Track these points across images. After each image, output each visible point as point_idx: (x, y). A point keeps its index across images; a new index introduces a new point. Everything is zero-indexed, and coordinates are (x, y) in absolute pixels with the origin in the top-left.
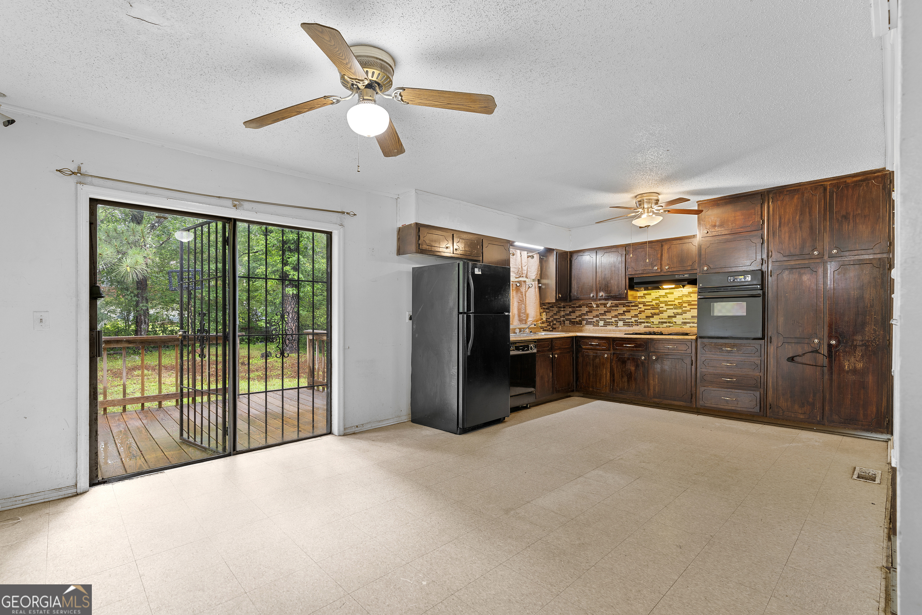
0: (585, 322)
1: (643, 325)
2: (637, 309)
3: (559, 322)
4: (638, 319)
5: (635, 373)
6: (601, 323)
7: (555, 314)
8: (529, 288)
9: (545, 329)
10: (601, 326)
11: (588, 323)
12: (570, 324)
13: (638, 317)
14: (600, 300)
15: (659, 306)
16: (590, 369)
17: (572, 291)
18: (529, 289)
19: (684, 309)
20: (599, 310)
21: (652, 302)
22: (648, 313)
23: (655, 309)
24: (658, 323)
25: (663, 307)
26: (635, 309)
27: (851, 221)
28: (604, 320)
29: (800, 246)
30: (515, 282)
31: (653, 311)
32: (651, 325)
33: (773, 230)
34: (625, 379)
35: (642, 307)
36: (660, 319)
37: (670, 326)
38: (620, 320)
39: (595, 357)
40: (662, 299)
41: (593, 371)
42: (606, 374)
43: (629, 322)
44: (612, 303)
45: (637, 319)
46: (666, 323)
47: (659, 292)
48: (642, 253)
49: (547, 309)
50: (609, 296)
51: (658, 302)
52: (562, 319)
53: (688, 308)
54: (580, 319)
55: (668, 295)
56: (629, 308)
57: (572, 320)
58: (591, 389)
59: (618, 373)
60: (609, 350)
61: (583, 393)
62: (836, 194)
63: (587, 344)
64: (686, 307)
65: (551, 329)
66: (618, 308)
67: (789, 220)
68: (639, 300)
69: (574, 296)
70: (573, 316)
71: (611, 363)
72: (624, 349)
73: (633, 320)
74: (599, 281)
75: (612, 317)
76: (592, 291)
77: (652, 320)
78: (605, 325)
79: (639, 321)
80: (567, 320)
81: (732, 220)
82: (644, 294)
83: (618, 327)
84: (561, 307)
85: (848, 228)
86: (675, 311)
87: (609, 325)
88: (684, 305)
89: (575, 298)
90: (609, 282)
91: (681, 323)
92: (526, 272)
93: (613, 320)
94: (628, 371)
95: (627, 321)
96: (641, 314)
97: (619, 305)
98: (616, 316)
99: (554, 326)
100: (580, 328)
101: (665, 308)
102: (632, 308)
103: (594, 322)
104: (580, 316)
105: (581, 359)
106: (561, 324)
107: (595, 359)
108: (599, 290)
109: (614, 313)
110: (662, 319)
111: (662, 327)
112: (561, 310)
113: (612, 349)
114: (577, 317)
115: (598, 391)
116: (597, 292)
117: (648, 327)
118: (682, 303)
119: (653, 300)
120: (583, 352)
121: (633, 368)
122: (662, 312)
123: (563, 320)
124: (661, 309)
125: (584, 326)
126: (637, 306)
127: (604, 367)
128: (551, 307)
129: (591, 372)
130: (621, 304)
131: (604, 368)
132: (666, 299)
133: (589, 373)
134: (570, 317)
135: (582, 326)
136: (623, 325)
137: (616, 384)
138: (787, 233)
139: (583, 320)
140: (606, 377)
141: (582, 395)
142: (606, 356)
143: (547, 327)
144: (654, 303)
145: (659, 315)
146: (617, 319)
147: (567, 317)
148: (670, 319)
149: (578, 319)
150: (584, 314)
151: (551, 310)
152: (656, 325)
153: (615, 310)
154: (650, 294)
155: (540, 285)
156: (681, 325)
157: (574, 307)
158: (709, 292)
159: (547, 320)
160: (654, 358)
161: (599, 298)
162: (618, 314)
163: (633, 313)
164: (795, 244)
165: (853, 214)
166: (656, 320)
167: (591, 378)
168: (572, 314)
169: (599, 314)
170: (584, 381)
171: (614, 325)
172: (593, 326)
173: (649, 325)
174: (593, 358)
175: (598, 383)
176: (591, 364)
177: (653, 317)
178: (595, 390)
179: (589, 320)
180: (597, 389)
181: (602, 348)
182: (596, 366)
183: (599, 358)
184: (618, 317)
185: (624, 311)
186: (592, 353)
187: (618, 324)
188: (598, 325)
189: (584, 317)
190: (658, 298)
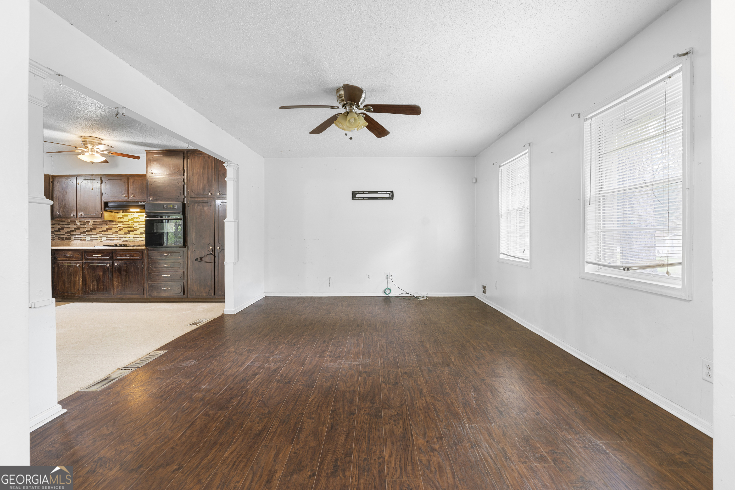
0: (73, 237)
1: (122, 239)
2: (117, 227)
4: (118, 235)
5: (103, 277)
6: (88, 238)
10: (88, 241)
12: (59, 239)
13: (118, 233)
15: (134, 225)
16: (65, 277)
17: (54, 210)
20: (85, 227)
21: (128, 222)
22: (126, 230)
25: (136, 226)
26: (116, 227)
28: (90, 235)
29: (203, 189)
31: (129, 229)
33: (189, 177)
34: (95, 283)
35: (121, 225)
36: (134, 235)
37: (141, 240)
38: (104, 236)
39: (69, 267)
40: (135, 220)
41: (68, 279)
42: (79, 280)
43: (111, 237)
45: (117, 235)
46: (138, 238)
47: (133, 214)
50: (88, 216)
51: (133, 222)
54: (69, 235)
57: (61, 236)
58: (66, 294)
59: (89, 278)
60: (82, 260)
61: (62, 299)
63: (62, 256)
66: (102, 226)
67: (197, 172)
68: (118, 220)
69: (56, 215)
70: (62, 232)
71: (83, 270)
72: (94, 258)
73: (114, 235)
74: (79, 203)
75: (97, 233)
76: (72, 211)
77: (128, 236)
78: (91, 240)
79: (119, 236)
80: (56, 235)
82: (122, 216)
83: (102, 241)
87: (95, 240)
89: (57, 216)
90: (87, 204)
93: (98, 236)
94: (97, 276)
95: (109, 236)
96: (120, 231)
98: (100, 233)
101: (137, 227)
102: (113, 226)
103: (81, 237)
104: (68, 232)
105: (56, 269)
107: (70, 268)
108: (79, 210)
109: (98, 230)
113: (83, 259)
114: (66, 233)
115: (73, 295)
116: (77, 212)
117: (126, 241)
119: (129, 220)
120: (58, 263)
121: (101, 274)
122: (135, 230)
124: (135, 227)
125: (72, 241)
126: (118, 225)
127: (77, 275)
129: (66, 280)
131: (77, 276)
132: (138, 220)
133: (64, 280)
134: (59, 233)
135: (70, 241)
136: (107, 240)
137: (87, 288)
138: (196, 180)
139: (72, 235)
140: (79, 282)
141: (61, 300)
142: (78, 265)
144: (130, 222)
145: (134, 232)
146: (101, 235)
147: (56, 233)
149: (66, 235)
150: (73, 231)
152: (132, 239)
154: (127, 216)
157: (63, 225)
160: (116, 265)
161: (79, 217)
162: (102, 230)
163: (114, 230)
164: (200, 187)
166: (131, 235)
167: (66, 284)
168: (61, 230)
169: (86, 230)
170: (60, 288)
171: (99, 239)
172: (80, 240)
173: (126, 239)
174: (67, 267)
175: (72, 288)
176: (66, 272)
177: (129, 233)
178: (70, 295)
179: (77, 236)
180: (72, 294)
181: (75, 259)
182: (70, 274)
183: (73, 267)
184: (102, 233)
185: (107, 229)
186: (67, 263)
187: (102, 239)
188: (85, 240)
189: (72, 233)
190: (133, 219)
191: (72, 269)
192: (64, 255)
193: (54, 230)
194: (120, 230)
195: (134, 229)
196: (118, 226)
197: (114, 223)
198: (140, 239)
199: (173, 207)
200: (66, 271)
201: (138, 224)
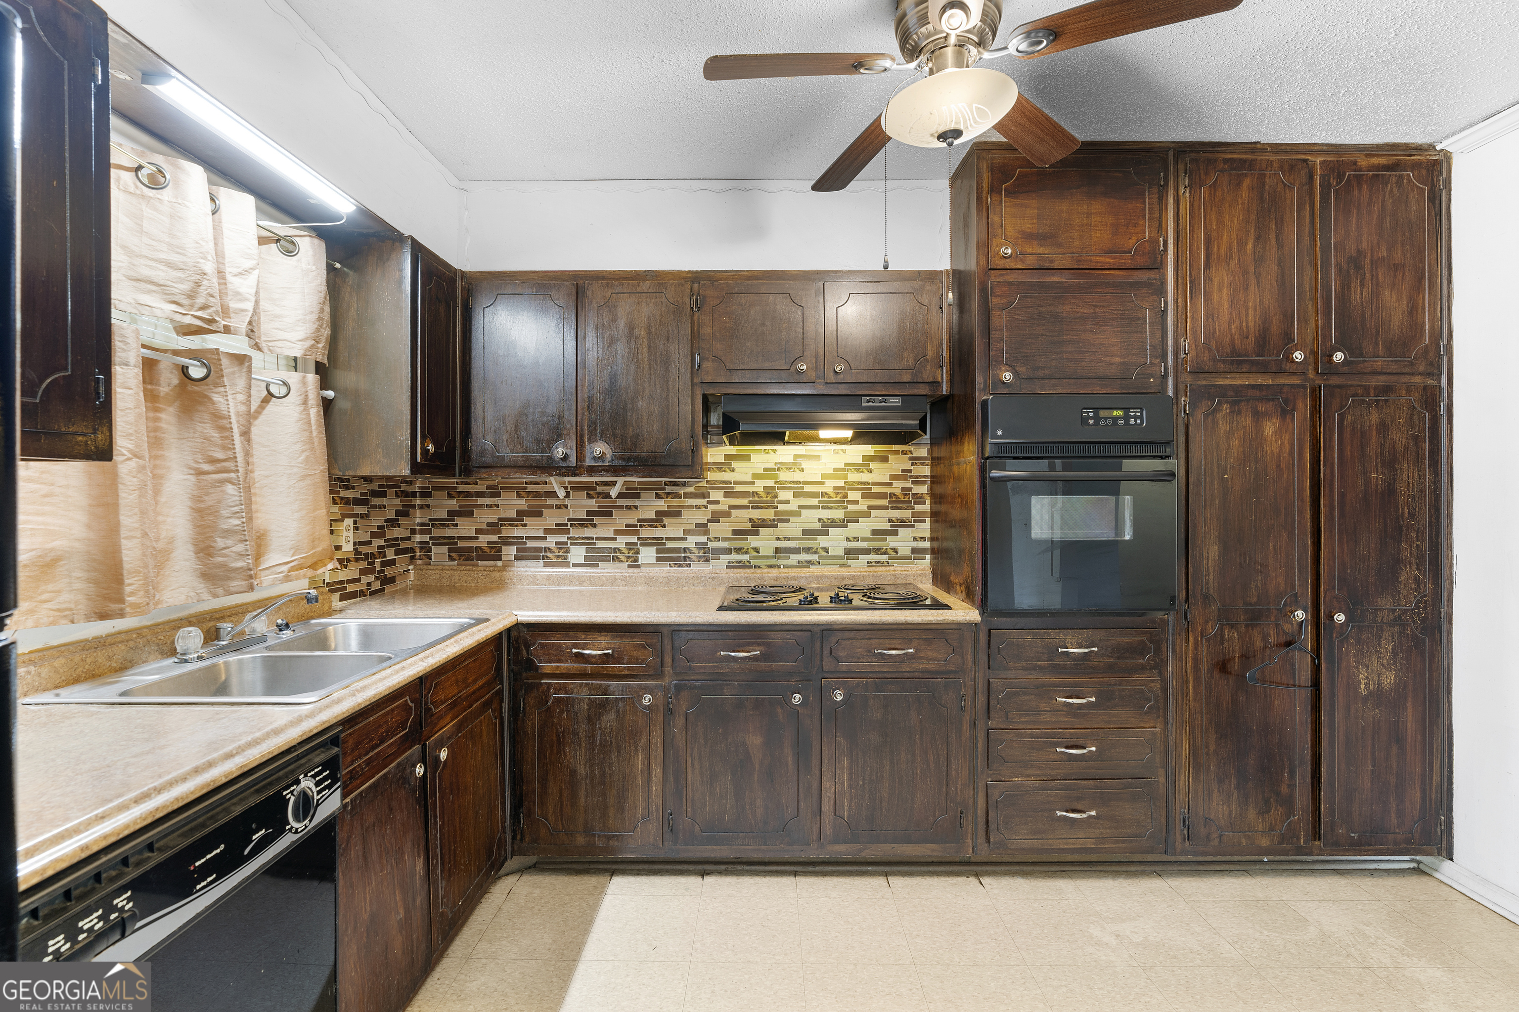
0: (512, 551)
1: (725, 558)
2: (706, 507)
3: (404, 551)
4: (709, 539)
5: (765, 755)
6: (578, 554)
7: (392, 523)
8: (265, 401)
9: (351, 588)
10: (575, 565)
11: (525, 554)
12: (451, 558)
13: (706, 532)
14: (592, 470)
15: (776, 496)
16: (577, 758)
17: (474, 430)
18: (267, 406)
19: (851, 507)
20: (566, 506)
21: (752, 483)
22: (742, 518)
23: (762, 508)
24: (771, 552)
25: (787, 502)
26: (697, 507)
27: (1368, 276)
28: (588, 542)
29: (1257, 333)
30: (176, 353)
31: (756, 514)
32: (751, 558)
33: (1190, 274)
34: (727, 784)
35: (721, 499)
36: (778, 539)
37: (809, 562)
38: (646, 542)
39: (600, 707)
40: (784, 476)
41: (592, 766)
42: (647, 772)
43: (678, 550)
44: (625, 483)
45: (703, 539)
46: (797, 551)
48: (752, 312)
49: (358, 502)
50: (629, 459)
51: (771, 483)
52: (418, 538)
53: (863, 506)
54: (494, 538)
55: (805, 464)
56: (675, 502)
57: (461, 544)
58: (581, 840)
59: (693, 762)
60: (658, 674)
62: (1336, 192)
63: (560, 655)
64: (857, 502)
65: (377, 586)
66: (637, 502)
67: (1230, 248)
68: (713, 476)
69: (483, 452)
70: (464, 528)
71: (665, 724)
72: (721, 668)
73: (691, 542)
74: (590, 398)
75: (617, 532)
76: (558, 434)
77: (753, 544)
78: (590, 562)
79: (711, 545)
80: (438, 541)
81: (1083, 225)
83: (638, 566)
84: (414, 495)
85: (1362, 294)
86: (825, 514)
87: (605, 559)
88: (853, 495)
89: (488, 459)
90: (630, 406)
91: (841, 552)
92: (249, 306)
93: (621, 542)
94: (734, 750)
95: (670, 545)
96: (718, 521)
97: (642, 489)
98: (630, 529)
99: (389, 572)
100: (497, 575)
101: (793, 506)
102: (690, 502)
103: (547, 549)
104: (493, 528)
105: (534, 721)
106: (413, 558)
107: (601, 715)
108: (590, 433)
109: (622, 520)
110: (787, 539)
111: (786, 567)
112: (414, 506)
113: (668, 670)
114: (479, 531)
115: (612, 843)
116: (582, 442)
117: (741, 565)
118: (843, 488)
119: (756, 476)
120: (544, 688)
121: (756, 740)
122: (783, 518)
123: (421, 543)
124: (781, 507)
125: (505, 567)
126: (704, 495)
127: (636, 746)
128: (374, 494)
129: (582, 770)
130: (647, 488)
131: (636, 750)
132: (797, 476)
133: (573, 773)
134: (449, 532)
135: (499, 563)
136: (658, 559)
137: (684, 808)
138: (1225, 290)
139: (507, 540)
140: (647, 783)
142: (647, 699)
143: (358, 580)
144: (759, 486)
145: (776, 526)
146: (634, 539)
147: (437, 532)
148: (809, 539)
149: (483, 540)
150: (509, 522)
151: (374, 507)
152: (767, 557)
153: (629, 508)
154: (747, 458)
155: (330, 394)
156: (841, 558)
157: (468, 495)
158: (1015, 458)
159: (360, 549)
160: (839, 698)
161: (589, 462)
162: (639, 520)
163: (691, 518)
164: (1244, 324)
165: (1372, 256)
166: (765, 542)
167: (582, 794)
168: (458, 520)
169: (569, 520)
170: (551, 810)
171: (623, 558)
172: (540, 563)
173: (745, 558)
174: (589, 709)
175: (612, 812)
176: (582, 735)
177: (757, 533)
178: (599, 843)
179: (530, 544)
180: (609, 838)
181: (629, 669)
182: (603, 744)
183: (618, 711)
184: (637, 533)
185: (658, 513)
186: (586, 690)
187: (640, 556)
188: (563, 561)
189: (507, 532)
190: (774, 469)
191: (612, 716)
192: (574, 651)
193: (430, 520)
194: (715, 518)
195: (776, 514)
196: (709, 502)
197: (691, 489)
198: (804, 557)
199: (1127, 418)
200: (583, 728)
201: (796, 495)
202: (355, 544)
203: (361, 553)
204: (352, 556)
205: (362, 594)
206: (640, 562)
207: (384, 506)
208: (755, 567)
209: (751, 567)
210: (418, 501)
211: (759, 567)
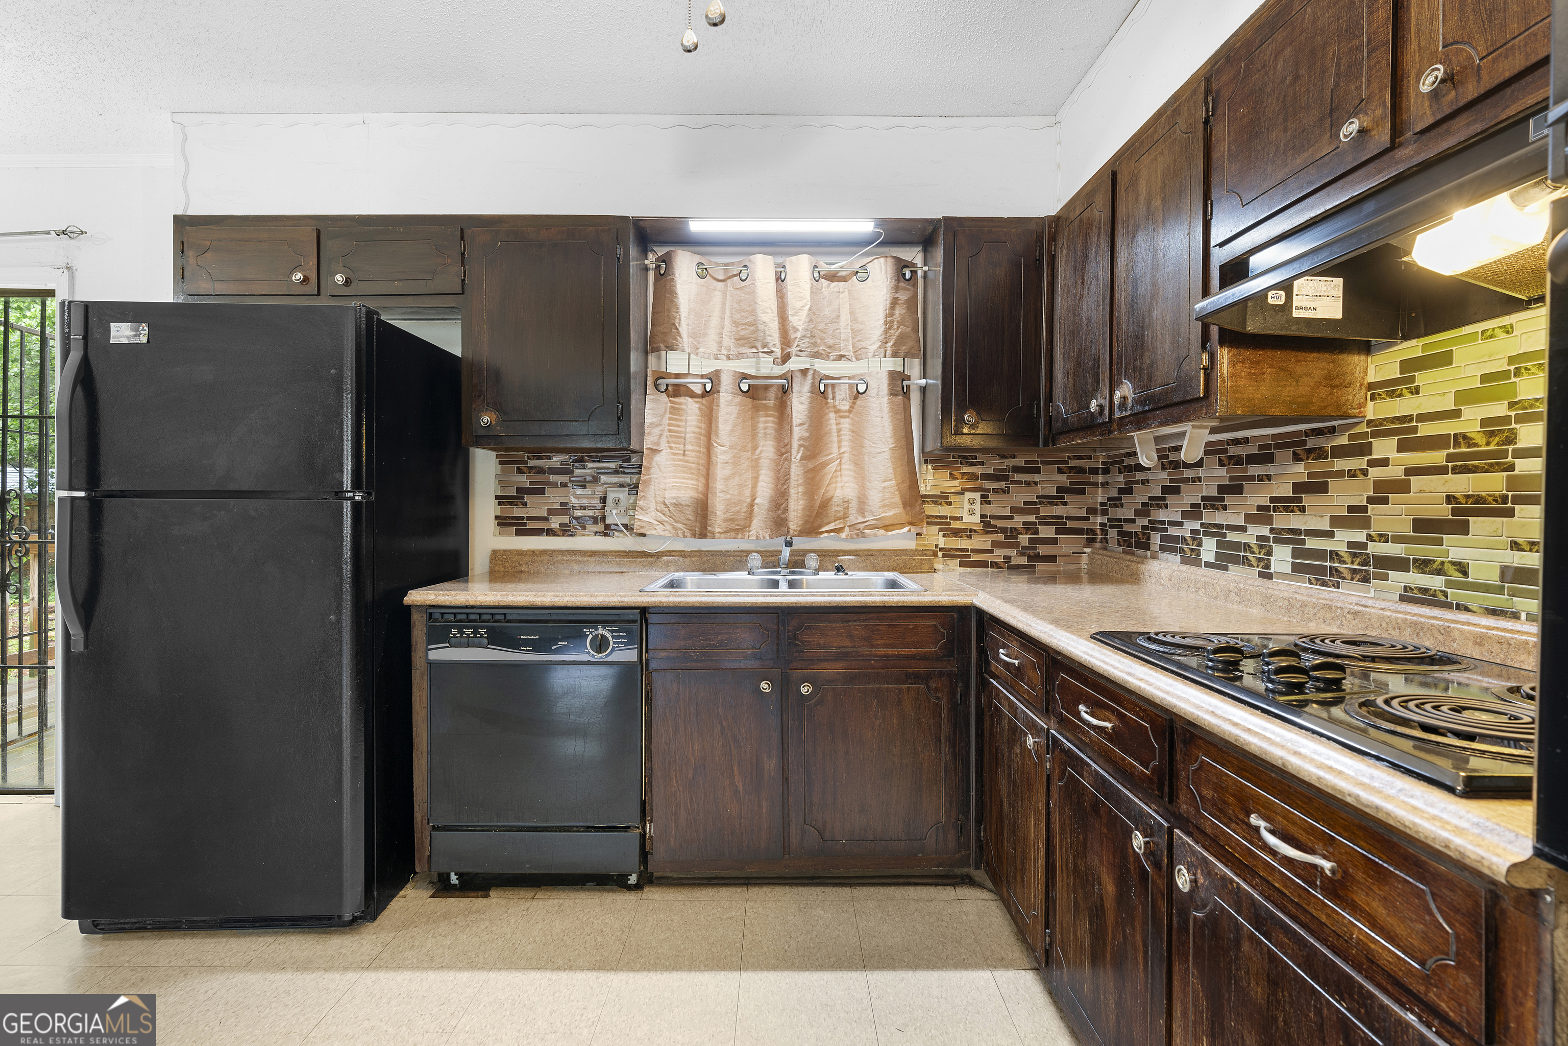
0: (1158, 538)
1: (1398, 579)
3: (1079, 531)
4: (1369, 537)
6: (1209, 549)
7: (1052, 500)
9: (975, 557)
10: (1208, 565)
11: (1171, 545)
13: (1365, 523)
14: (1121, 424)
15: (1510, 440)
16: (1004, 787)
18: (859, 402)
20: (1200, 479)
22: (1431, 495)
23: (1474, 470)
26: (1352, 474)
28: (1219, 532)
31: (1462, 484)
32: (1449, 584)
35: (1393, 455)
36: (1514, 544)
38: (1280, 536)
41: (1010, 804)
42: (1037, 843)
43: (1322, 554)
45: (1360, 536)
49: (986, 477)
50: (1146, 402)
51: (1499, 409)
52: (1099, 519)
54: (1146, 522)
56: (1319, 466)
57: (1126, 527)
60: (1046, 714)
63: (997, 654)
65: (1021, 561)
66: (1273, 469)
68: (1372, 411)
72: (1083, 733)
73: (1341, 541)
74: (1120, 323)
75: (1249, 517)
76: (1097, 384)
77: (1456, 554)
78: (1222, 562)
79: (1375, 548)
83: (1269, 576)
84: (1094, 471)
87: (1235, 560)
89: (1060, 424)
93: (1252, 534)
94: (1093, 881)
95: (1312, 543)
96: (1385, 501)
97: (1276, 447)
98: (1263, 514)
99: (1042, 550)
102: (1340, 464)
103: (1183, 539)
104: (1145, 509)
105: (987, 723)
106: (1092, 540)
108: (1119, 371)
109: (1256, 497)
112: (1095, 484)
113: (1049, 709)
114: (1136, 512)
116: (1113, 384)
117: (1426, 598)
119: (1465, 397)
121: (1109, 881)
123: (1102, 524)
124: (1521, 466)
125: (1157, 558)
126: (1365, 450)
127: (1030, 802)
128: (1017, 470)
129: (1006, 804)
130: (1283, 444)
131: (1031, 809)
133: (1002, 804)
135: (1149, 553)
136: (1296, 568)
139: (1155, 526)
143: (990, 552)
144: (1470, 420)
147: (1111, 513)
149: (1139, 524)
150: (1157, 502)
151: (1018, 483)
152: (1484, 588)
153: (1260, 478)
154: (1444, 359)
155: (922, 382)
159: (993, 522)
161: (1116, 413)
162: (1273, 499)
163: (1342, 495)
166: (1479, 550)
169: (1204, 499)
171: (1254, 562)
172: (1178, 558)
173: (1435, 582)
174: (1009, 732)
176: (1005, 760)
177: (1463, 529)
179: (1171, 531)
181: (1027, 693)
184: (1270, 520)
185: (1296, 487)
186: (1007, 703)
187: (1273, 559)
188: (1196, 558)
189: (1154, 514)
190: (1506, 374)
193: (1108, 499)
194: (1381, 494)
195: (1510, 482)
197: (1343, 440)
200: (1006, 752)
202: (982, 516)
203: (995, 526)
204: (980, 528)
205: (994, 565)
206: (1272, 571)
207: (1036, 483)
208: (1458, 607)
209: (1447, 606)
210: (1100, 479)
211: (1467, 609)
